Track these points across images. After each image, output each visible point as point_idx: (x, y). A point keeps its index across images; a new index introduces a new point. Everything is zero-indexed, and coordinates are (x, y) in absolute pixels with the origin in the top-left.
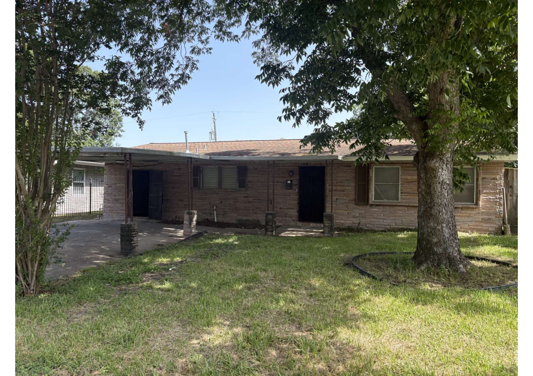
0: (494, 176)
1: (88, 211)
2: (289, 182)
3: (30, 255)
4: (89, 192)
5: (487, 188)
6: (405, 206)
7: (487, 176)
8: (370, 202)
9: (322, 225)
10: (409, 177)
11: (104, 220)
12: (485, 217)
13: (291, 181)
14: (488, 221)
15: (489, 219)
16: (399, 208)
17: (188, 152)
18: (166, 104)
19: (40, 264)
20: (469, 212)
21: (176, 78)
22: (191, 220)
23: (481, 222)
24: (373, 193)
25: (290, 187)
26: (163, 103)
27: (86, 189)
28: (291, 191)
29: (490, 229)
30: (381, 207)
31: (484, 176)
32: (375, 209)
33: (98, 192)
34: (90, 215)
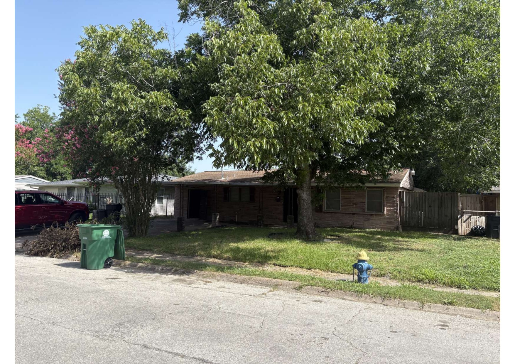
0: (393, 196)
1: (165, 214)
2: (278, 198)
3: (143, 223)
4: (166, 203)
5: (389, 203)
6: (343, 213)
7: (390, 196)
8: (323, 210)
9: (297, 224)
10: (346, 196)
11: (174, 220)
12: (388, 220)
13: (280, 197)
14: (390, 223)
15: (391, 222)
16: (339, 214)
17: (223, 179)
18: (200, 161)
19: (146, 227)
20: (380, 217)
21: (206, 147)
22: (216, 218)
23: (386, 223)
24: (326, 205)
25: (278, 200)
26: (199, 160)
27: (165, 201)
28: (279, 203)
29: (391, 228)
30: (330, 214)
31: (388, 196)
32: (326, 215)
33: (171, 203)
34: (166, 217)
